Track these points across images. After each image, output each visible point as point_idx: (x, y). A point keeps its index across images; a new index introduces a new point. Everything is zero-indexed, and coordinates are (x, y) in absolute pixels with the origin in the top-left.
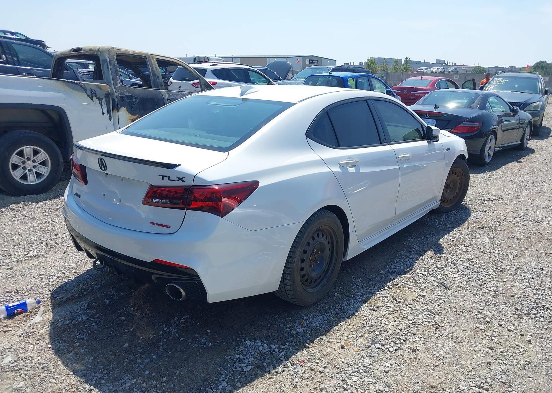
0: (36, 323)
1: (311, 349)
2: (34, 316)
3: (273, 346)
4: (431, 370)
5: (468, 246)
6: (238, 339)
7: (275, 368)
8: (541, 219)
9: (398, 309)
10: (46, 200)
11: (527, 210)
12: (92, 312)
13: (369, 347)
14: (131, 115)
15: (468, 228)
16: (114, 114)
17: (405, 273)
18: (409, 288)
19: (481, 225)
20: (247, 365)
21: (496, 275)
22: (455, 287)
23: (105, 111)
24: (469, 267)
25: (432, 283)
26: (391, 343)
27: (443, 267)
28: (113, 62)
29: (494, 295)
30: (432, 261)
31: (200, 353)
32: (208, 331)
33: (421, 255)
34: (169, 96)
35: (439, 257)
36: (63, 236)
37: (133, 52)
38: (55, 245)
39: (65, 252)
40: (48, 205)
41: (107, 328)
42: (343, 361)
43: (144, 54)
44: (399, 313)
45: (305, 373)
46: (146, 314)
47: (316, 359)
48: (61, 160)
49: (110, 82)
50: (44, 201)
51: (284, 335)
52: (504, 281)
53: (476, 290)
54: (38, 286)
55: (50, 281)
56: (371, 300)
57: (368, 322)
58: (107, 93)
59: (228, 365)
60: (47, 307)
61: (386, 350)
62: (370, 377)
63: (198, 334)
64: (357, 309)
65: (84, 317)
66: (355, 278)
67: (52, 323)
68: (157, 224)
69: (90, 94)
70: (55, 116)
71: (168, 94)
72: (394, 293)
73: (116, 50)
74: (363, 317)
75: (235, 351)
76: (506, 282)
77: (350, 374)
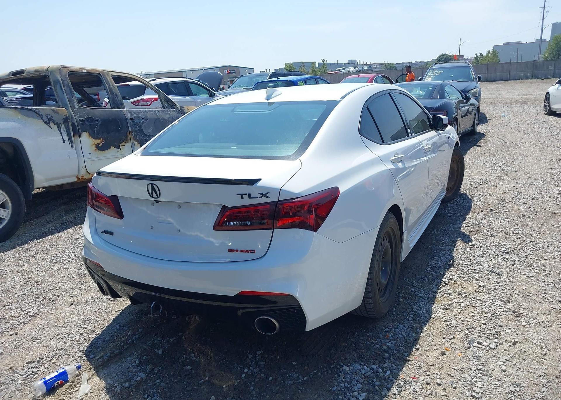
0: (87, 394)
1: (414, 361)
2: (78, 386)
3: (375, 367)
4: (543, 360)
5: (490, 230)
6: (332, 366)
7: (389, 390)
8: (535, 196)
9: (468, 303)
10: (14, 248)
11: (517, 189)
12: (148, 367)
13: (469, 348)
14: (94, 140)
15: (478, 213)
16: (76, 140)
17: (450, 266)
18: (464, 281)
19: (489, 209)
20: (359, 394)
21: (534, 254)
22: (505, 272)
23: (66, 138)
24: (505, 250)
25: (482, 272)
26: (486, 340)
27: (482, 255)
28: (66, 82)
29: (545, 274)
30: (468, 250)
31: (301, 390)
32: (294, 363)
33: (454, 246)
34: (132, 115)
35: (471, 245)
36: (60, 286)
37: (86, 69)
38: (55, 297)
39: (72, 304)
40: (20, 252)
41: (176, 382)
42: (454, 368)
43: (97, 71)
44: (472, 308)
45: (423, 389)
46: (211, 358)
47: (425, 371)
48: (23, 199)
49: (67, 104)
50: (12, 249)
51: (377, 353)
52: (545, 259)
53: (527, 272)
54: (62, 349)
55: (73, 341)
56: (437, 300)
57: (450, 322)
58: (65, 117)
59: (340, 397)
60: (89, 372)
61: (487, 348)
62: (493, 380)
63: (284, 369)
64: (429, 311)
65: (143, 375)
66: (407, 280)
67: (107, 389)
68: (237, 251)
69: (47, 120)
70: (9, 150)
71: (130, 112)
72: (454, 288)
73: (68, 69)
74: (441, 318)
75: (336, 380)
76: (547, 259)
77: (471, 381)
